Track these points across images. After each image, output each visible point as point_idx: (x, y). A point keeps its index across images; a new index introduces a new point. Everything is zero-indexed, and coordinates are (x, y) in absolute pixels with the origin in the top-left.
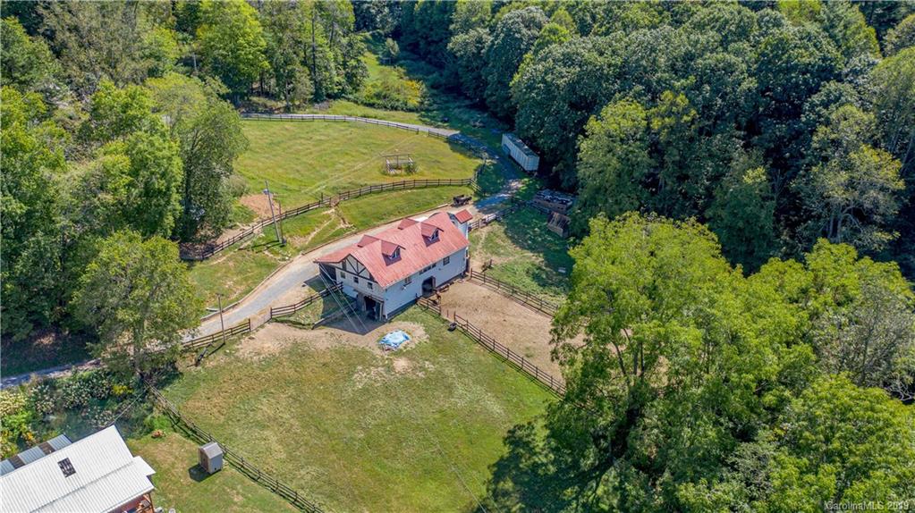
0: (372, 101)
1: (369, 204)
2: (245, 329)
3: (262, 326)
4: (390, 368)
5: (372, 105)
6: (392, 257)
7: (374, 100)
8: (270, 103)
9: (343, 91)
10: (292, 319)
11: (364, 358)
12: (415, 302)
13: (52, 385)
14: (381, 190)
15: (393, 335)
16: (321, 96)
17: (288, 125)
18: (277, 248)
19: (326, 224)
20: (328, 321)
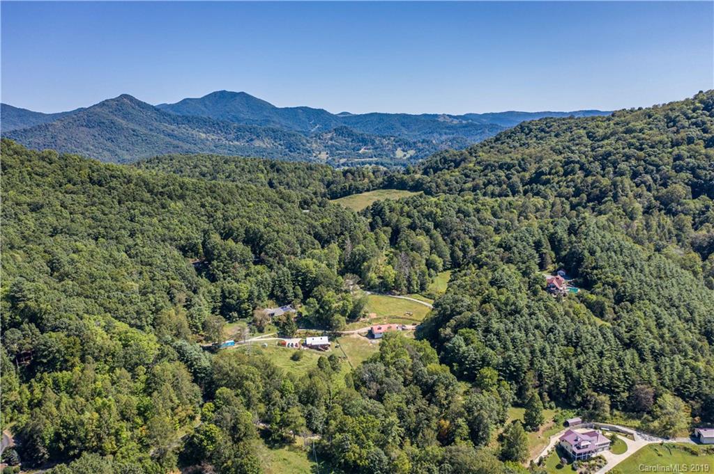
2: (353, 333)
3: (356, 334)
4: (369, 345)
5: (425, 297)
6: (380, 329)
8: (396, 292)
9: (418, 292)
10: (361, 334)
11: (367, 342)
13: (325, 332)
14: (399, 318)
15: (374, 341)
16: (410, 292)
17: (395, 299)
18: (368, 324)
20: (366, 336)
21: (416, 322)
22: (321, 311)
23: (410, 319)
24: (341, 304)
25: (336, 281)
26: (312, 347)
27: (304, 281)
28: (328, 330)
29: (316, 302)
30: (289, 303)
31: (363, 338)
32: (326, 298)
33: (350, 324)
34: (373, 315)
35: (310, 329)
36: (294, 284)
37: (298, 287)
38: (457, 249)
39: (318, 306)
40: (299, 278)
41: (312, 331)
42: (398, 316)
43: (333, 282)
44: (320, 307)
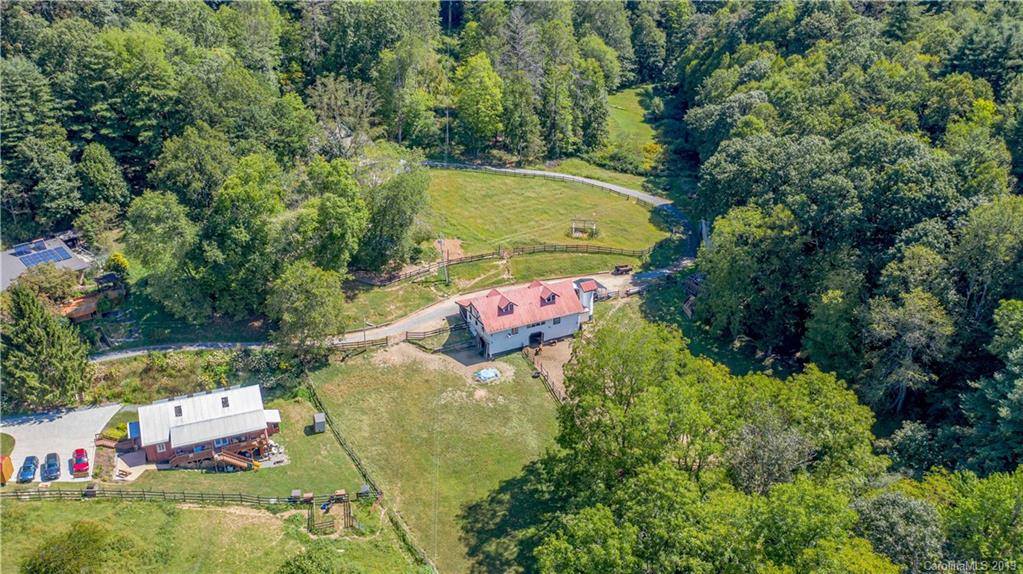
0: (604, 162)
1: (538, 261)
2: (384, 343)
3: (397, 344)
4: (470, 395)
5: (603, 166)
6: (507, 309)
7: (607, 162)
8: (507, 157)
9: (578, 150)
10: (420, 343)
11: (456, 382)
12: (521, 349)
13: (247, 353)
14: (554, 250)
15: (489, 371)
16: (553, 154)
17: (509, 180)
18: (442, 286)
19: (493, 272)
20: (446, 350)
21: (621, 261)
22: (214, 253)
23: (599, 251)
24: (309, 210)
25: (279, 111)
26: (168, 458)
27: (122, 120)
28: (261, 337)
29: (179, 209)
30: (63, 223)
31: (436, 363)
32: (231, 185)
33: (363, 298)
34: (450, 248)
35: (162, 342)
36: (72, 136)
37: (97, 150)
38: (649, 22)
39: (191, 232)
40: (100, 107)
41: (180, 357)
42: (549, 242)
43: (263, 114)
44: (207, 235)
